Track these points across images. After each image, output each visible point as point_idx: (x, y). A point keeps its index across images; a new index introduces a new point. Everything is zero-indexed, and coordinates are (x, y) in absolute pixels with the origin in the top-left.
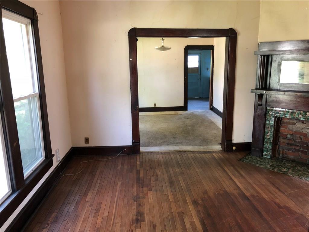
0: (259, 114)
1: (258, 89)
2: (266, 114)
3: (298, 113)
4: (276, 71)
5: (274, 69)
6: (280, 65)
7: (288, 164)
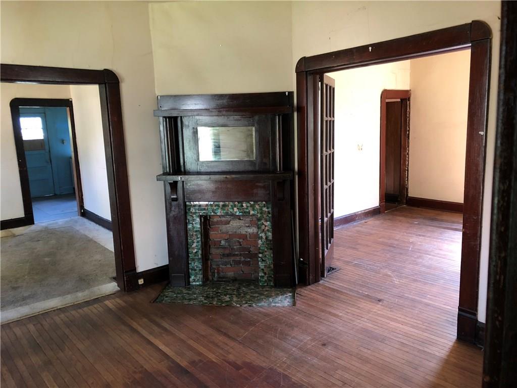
0: (175, 216)
1: (169, 174)
2: (186, 213)
3: (231, 206)
4: (192, 143)
5: (188, 140)
6: (195, 133)
7: (228, 288)
